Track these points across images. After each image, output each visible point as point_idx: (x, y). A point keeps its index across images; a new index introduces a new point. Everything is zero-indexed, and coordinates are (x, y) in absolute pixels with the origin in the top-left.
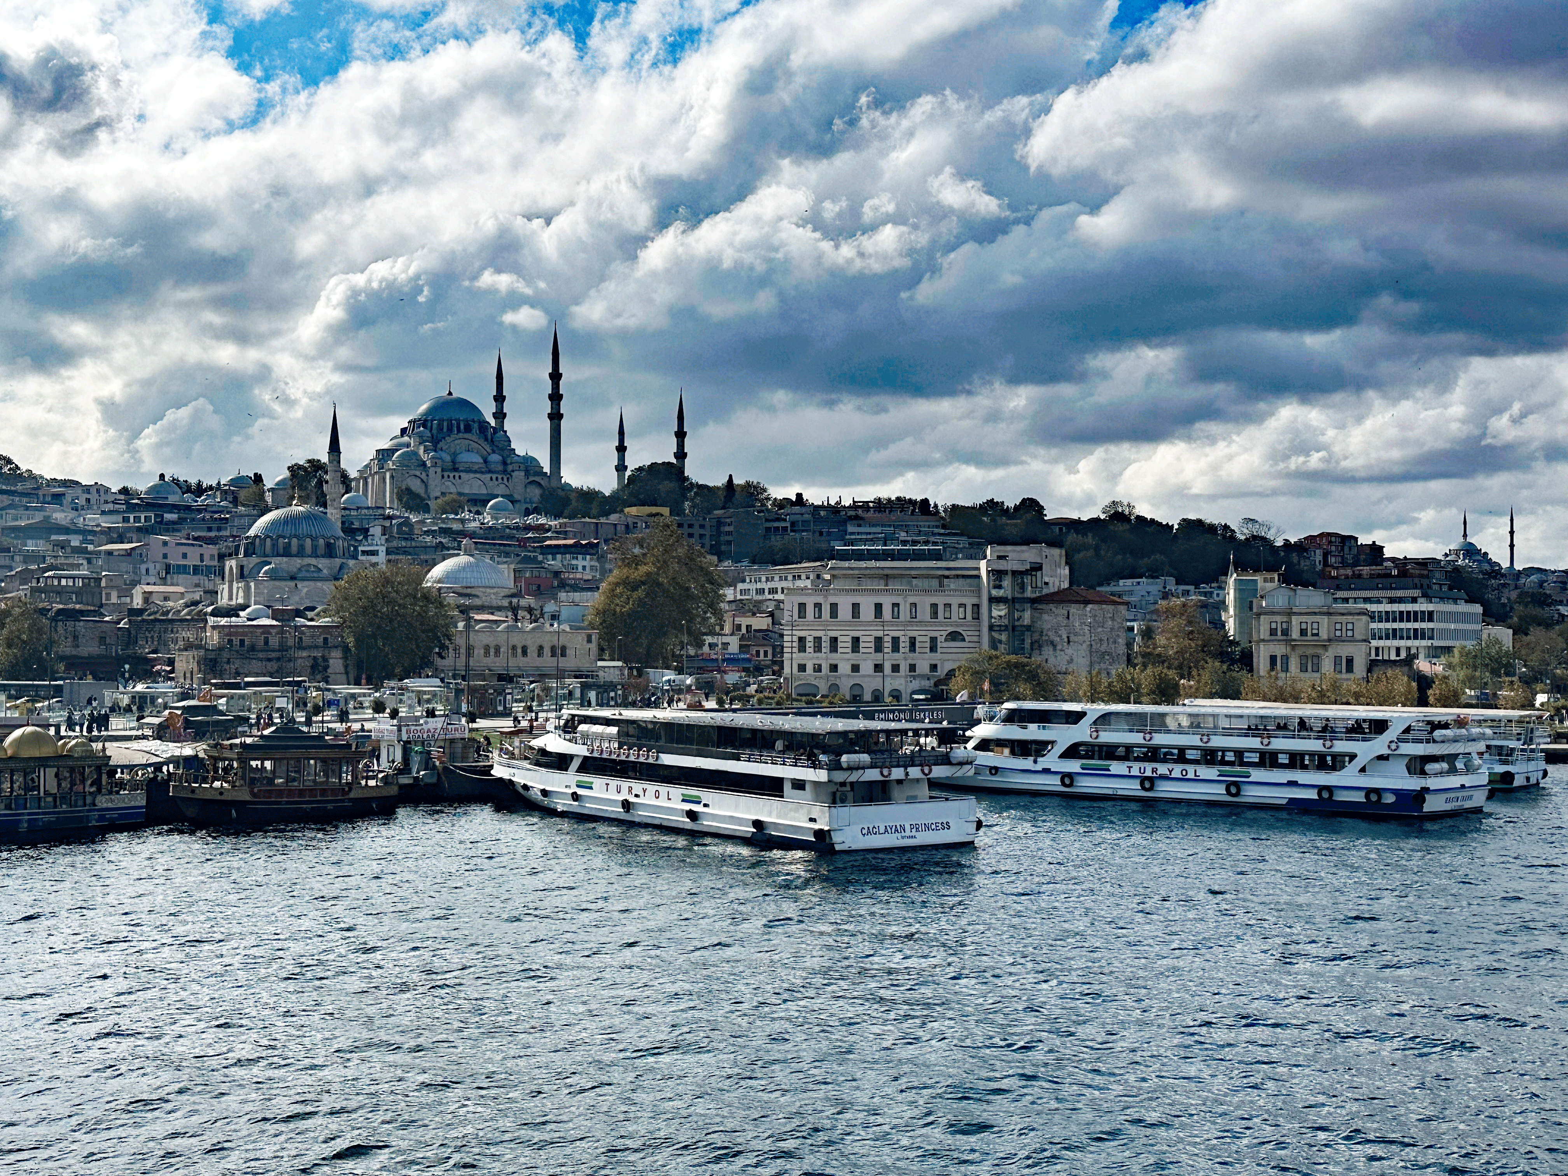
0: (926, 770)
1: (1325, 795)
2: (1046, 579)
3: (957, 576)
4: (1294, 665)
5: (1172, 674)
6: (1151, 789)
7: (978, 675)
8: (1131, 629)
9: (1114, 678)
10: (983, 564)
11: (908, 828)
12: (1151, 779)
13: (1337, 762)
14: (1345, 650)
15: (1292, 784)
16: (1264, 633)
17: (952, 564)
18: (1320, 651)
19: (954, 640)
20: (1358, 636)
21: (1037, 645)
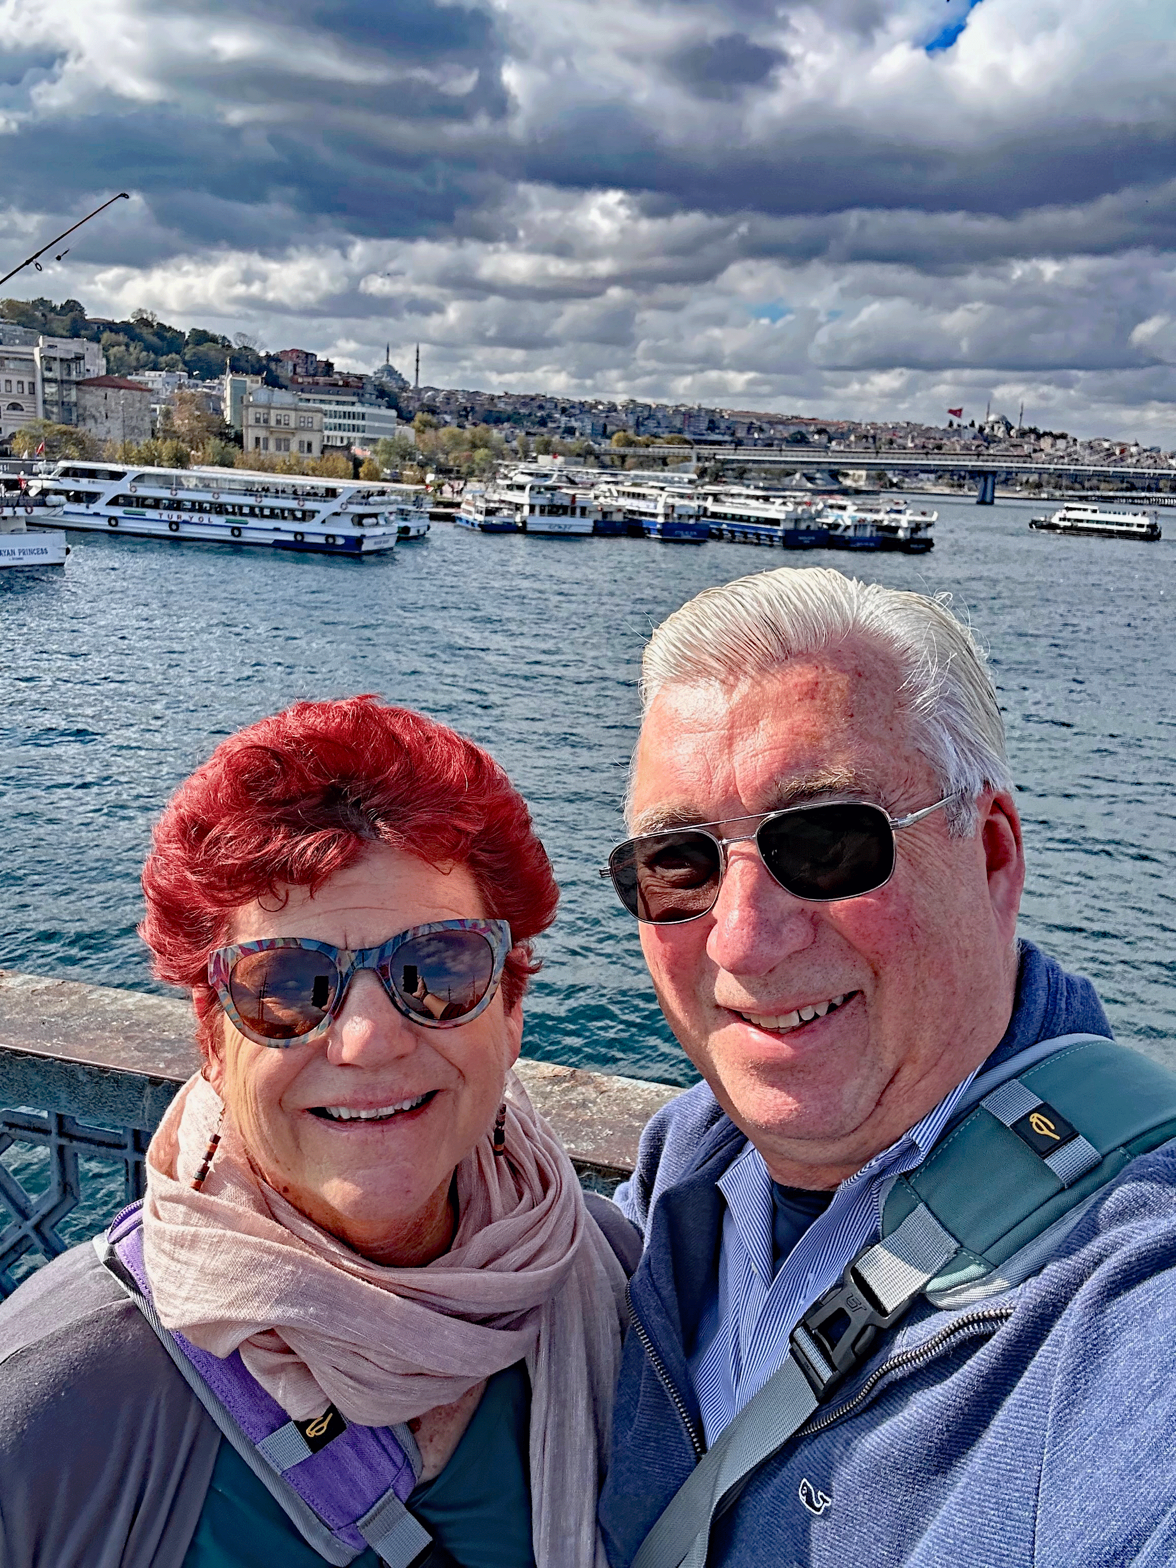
0: (29, 510)
1: (299, 538)
2: (88, 367)
3: (15, 359)
4: (272, 445)
5: (184, 446)
6: (176, 530)
7: (36, 439)
8: (155, 410)
9: (142, 448)
10: (36, 351)
11: (17, 552)
12: (177, 523)
13: (308, 515)
14: (306, 437)
15: (277, 530)
16: (252, 421)
17: (10, 349)
18: (290, 436)
19: (14, 409)
20: (315, 428)
21: (82, 418)
